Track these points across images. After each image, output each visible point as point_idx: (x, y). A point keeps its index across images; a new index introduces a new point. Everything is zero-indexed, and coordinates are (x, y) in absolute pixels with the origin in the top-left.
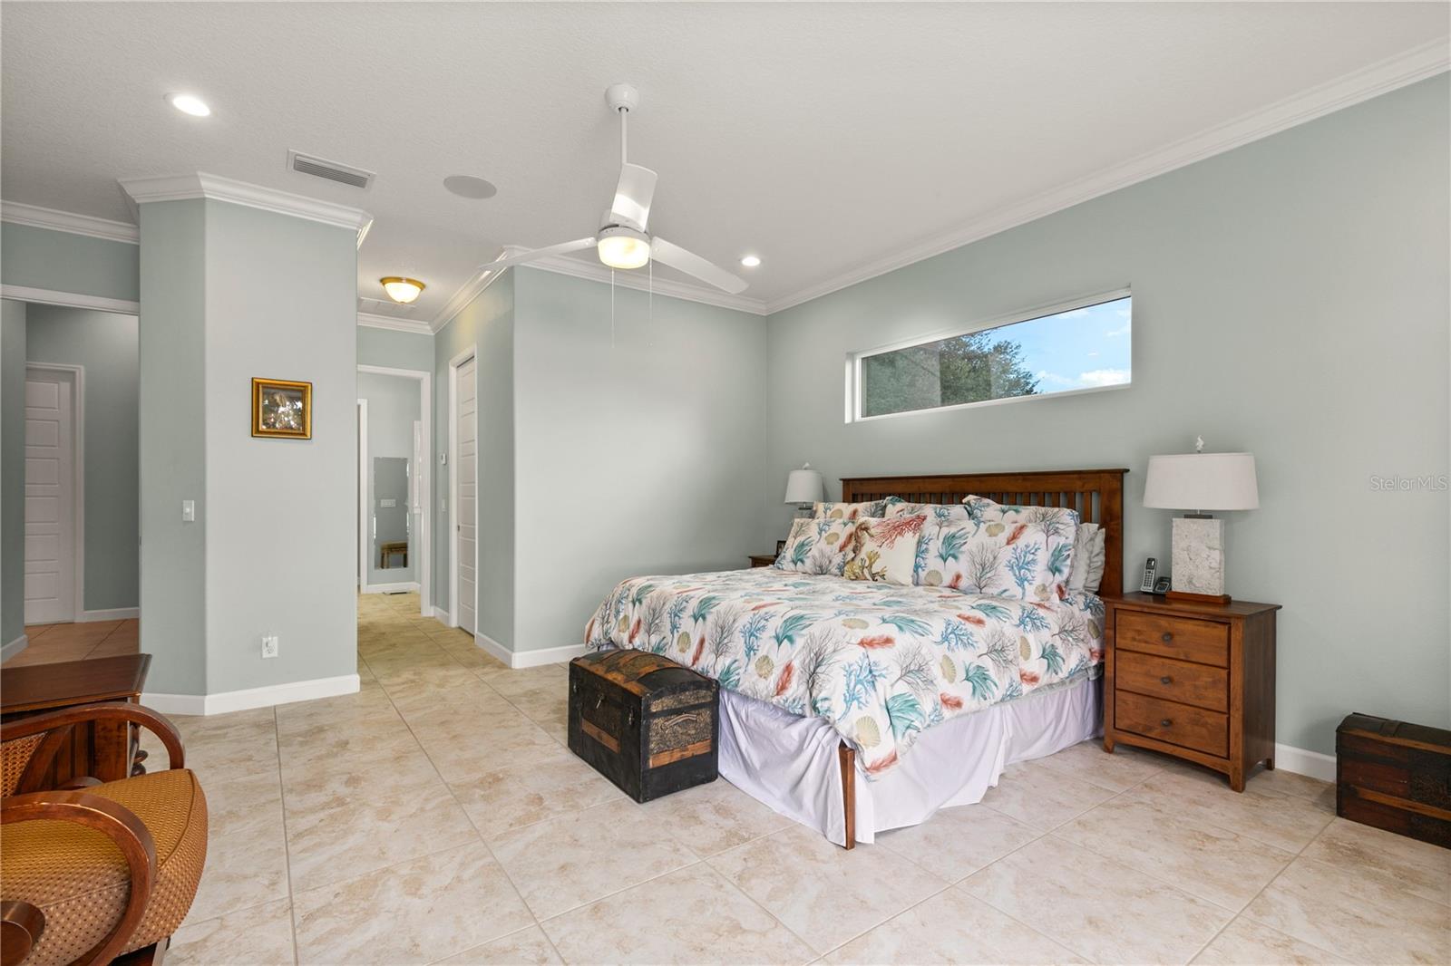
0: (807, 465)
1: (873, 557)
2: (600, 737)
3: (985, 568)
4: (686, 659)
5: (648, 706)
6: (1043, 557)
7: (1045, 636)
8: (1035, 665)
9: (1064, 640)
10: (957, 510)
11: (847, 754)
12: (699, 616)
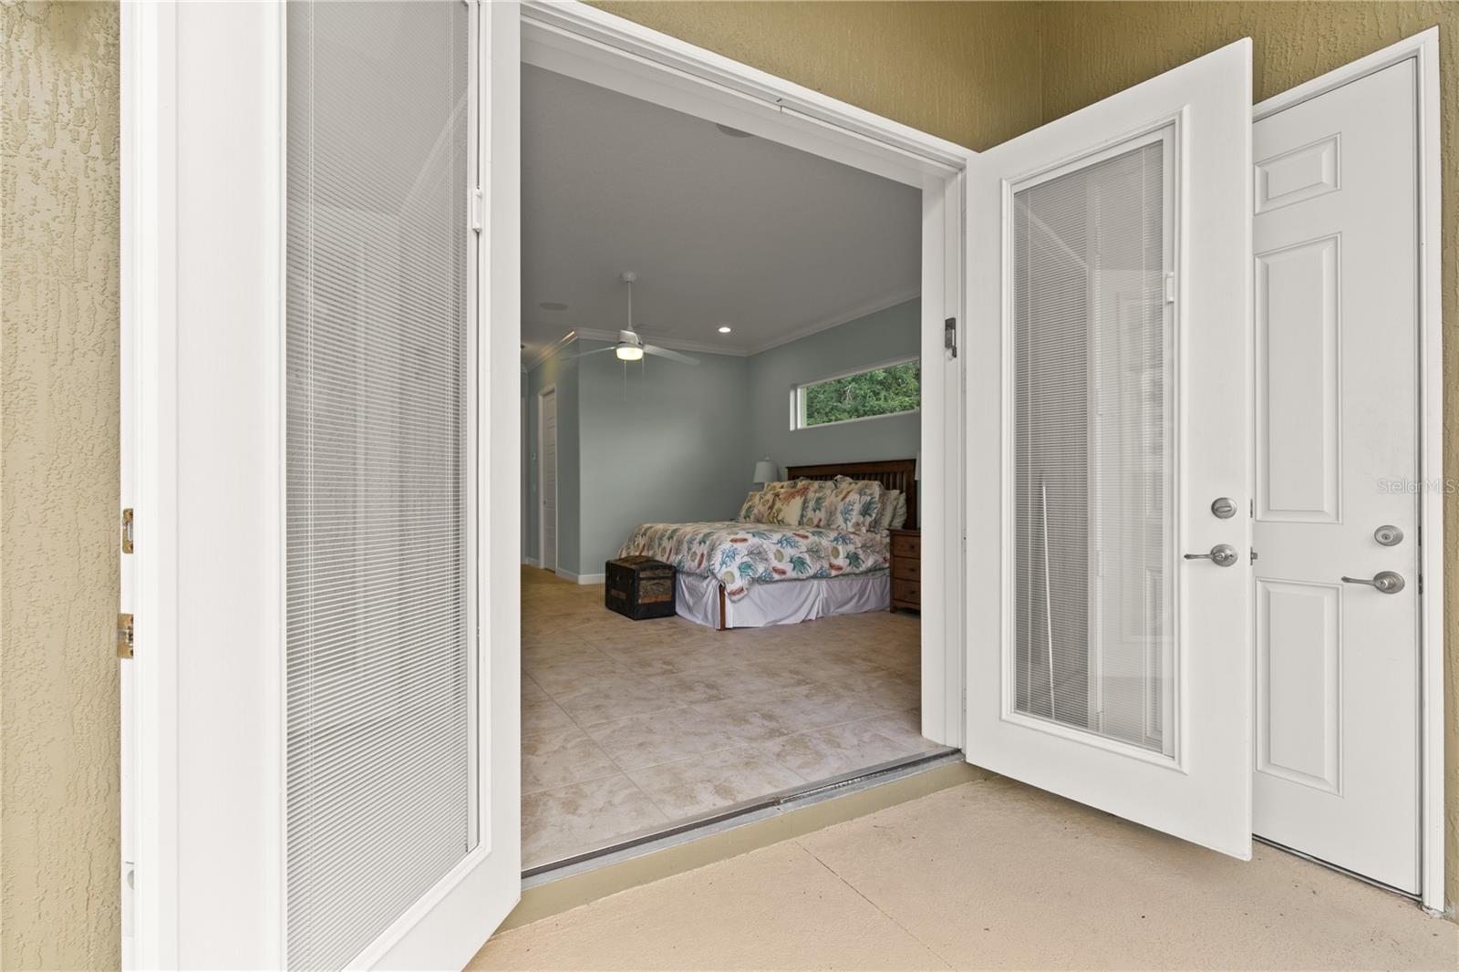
0: (767, 458)
1: (779, 511)
2: (618, 594)
3: (831, 514)
4: (664, 560)
5: (638, 574)
6: (857, 507)
7: (851, 548)
8: (841, 561)
9: (864, 551)
10: (830, 484)
11: (722, 589)
12: (670, 538)
